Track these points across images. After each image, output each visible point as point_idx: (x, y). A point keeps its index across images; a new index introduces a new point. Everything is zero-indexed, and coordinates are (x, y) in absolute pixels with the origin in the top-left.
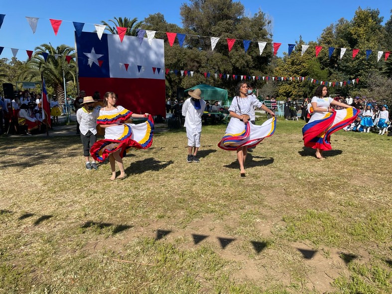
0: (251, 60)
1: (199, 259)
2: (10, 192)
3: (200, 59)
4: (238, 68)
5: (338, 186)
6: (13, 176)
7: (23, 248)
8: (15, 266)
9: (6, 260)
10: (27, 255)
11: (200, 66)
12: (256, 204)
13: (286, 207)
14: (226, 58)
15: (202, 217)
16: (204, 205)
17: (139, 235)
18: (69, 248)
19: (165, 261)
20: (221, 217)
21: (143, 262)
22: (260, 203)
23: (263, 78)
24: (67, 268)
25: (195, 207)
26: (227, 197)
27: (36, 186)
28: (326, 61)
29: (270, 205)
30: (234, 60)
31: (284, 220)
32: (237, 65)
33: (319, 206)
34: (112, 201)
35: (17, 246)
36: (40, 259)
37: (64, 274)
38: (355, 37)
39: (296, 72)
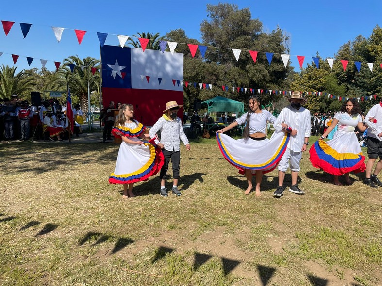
0: (268, 74)
1: (208, 274)
2: (29, 195)
3: (218, 73)
4: (255, 81)
5: (354, 204)
6: (34, 180)
7: (36, 252)
8: (27, 270)
9: (19, 263)
10: (39, 259)
11: (217, 80)
12: (268, 218)
13: (300, 223)
14: (243, 72)
15: (213, 230)
16: (216, 217)
17: (149, 245)
18: (80, 254)
19: (174, 273)
20: (232, 230)
21: (152, 273)
22: (273, 217)
23: (280, 92)
24: (77, 275)
25: (207, 219)
26: (239, 210)
27: (54, 191)
28: (343, 77)
29: (283, 220)
30: (252, 74)
31: (297, 237)
32: (254, 79)
33: (334, 224)
34: (126, 209)
35: (31, 250)
36: (51, 264)
37: (73, 281)
38: (373, 54)
39: (313, 87)
